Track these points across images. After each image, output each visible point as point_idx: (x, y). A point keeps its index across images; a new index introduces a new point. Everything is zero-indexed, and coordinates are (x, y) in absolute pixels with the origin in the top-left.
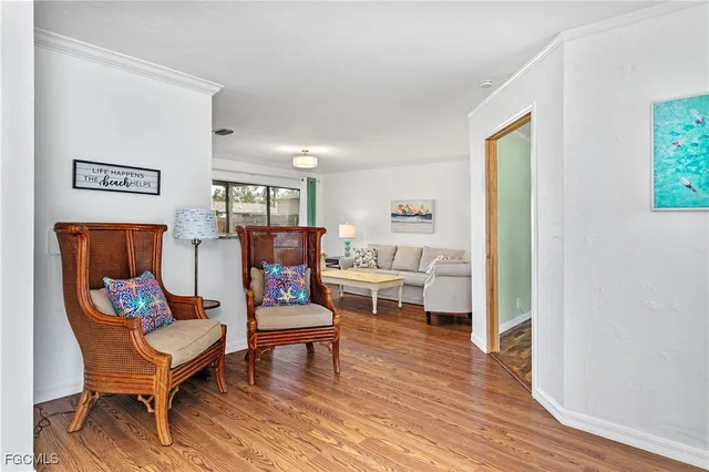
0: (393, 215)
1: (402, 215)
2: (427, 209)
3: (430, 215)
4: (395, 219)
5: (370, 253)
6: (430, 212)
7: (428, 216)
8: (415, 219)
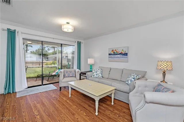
0: (109, 54)
1: (113, 54)
2: (125, 51)
3: (127, 54)
4: (110, 56)
5: (99, 71)
6: (126, 52)
7: (126, 54)
8: (119, 56)
